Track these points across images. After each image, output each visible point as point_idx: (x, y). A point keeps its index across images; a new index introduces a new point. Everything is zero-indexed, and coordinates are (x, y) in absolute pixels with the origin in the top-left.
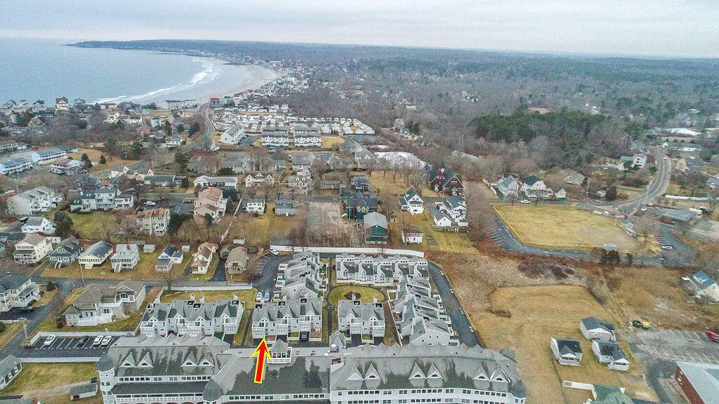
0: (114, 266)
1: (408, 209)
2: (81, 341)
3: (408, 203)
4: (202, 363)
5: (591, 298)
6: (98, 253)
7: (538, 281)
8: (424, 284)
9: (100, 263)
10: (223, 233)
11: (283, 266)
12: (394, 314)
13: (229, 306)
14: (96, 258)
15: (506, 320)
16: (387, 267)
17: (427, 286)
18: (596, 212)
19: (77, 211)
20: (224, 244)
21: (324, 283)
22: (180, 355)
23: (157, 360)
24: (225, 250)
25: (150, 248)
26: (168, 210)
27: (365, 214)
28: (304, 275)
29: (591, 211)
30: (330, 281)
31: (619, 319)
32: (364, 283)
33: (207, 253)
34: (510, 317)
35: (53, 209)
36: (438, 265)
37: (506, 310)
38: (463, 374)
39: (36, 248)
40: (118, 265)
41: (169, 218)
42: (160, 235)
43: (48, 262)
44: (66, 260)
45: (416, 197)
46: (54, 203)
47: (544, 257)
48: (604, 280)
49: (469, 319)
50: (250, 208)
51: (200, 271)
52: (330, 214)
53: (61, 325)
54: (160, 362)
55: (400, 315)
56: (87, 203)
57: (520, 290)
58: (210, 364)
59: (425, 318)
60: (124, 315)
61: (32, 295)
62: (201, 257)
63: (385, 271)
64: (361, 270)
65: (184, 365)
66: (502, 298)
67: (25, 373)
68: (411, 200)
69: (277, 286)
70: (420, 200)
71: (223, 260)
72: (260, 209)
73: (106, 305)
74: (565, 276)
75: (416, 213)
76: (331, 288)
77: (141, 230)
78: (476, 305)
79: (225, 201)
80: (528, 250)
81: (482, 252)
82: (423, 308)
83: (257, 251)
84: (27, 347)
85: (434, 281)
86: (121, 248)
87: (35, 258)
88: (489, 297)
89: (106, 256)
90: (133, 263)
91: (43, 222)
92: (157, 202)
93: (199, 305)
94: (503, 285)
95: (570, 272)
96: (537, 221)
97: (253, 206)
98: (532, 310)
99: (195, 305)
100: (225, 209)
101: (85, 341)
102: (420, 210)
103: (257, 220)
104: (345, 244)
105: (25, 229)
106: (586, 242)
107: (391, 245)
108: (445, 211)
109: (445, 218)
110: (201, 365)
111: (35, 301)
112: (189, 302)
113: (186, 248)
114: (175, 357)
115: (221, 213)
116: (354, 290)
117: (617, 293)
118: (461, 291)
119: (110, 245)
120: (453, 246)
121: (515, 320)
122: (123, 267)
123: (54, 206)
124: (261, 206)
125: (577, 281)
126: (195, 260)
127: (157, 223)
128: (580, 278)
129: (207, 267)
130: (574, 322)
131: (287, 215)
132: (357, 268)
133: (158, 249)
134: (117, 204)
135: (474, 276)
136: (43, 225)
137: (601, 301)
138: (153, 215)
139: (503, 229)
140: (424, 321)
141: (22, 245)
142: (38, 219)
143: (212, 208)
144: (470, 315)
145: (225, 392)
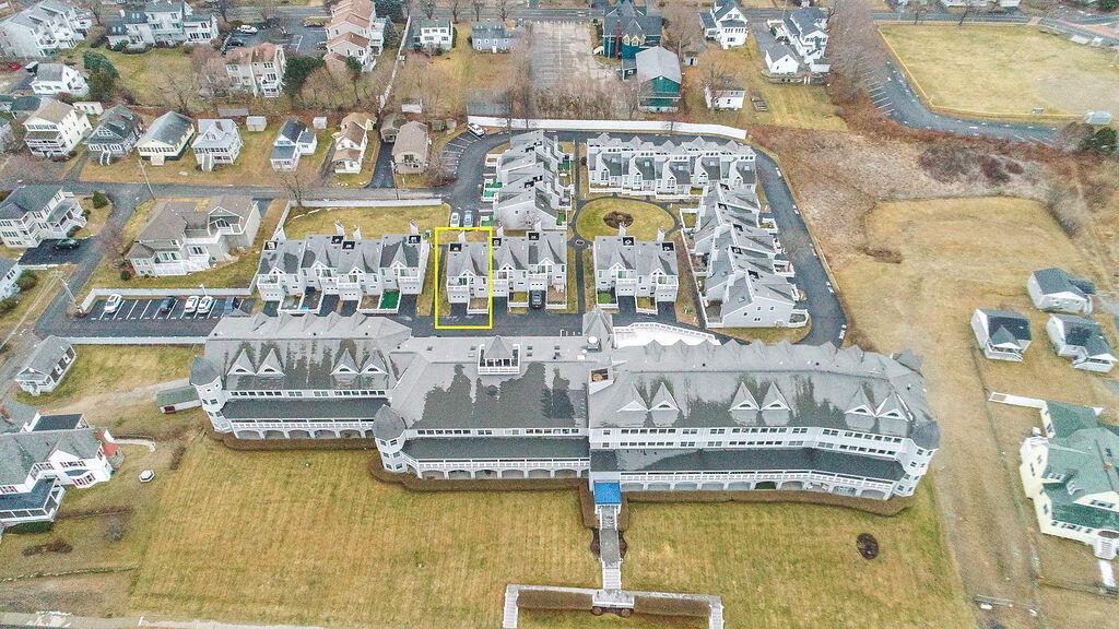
0: (201, 158)
1: (717, 37)
2: (164, 306)
3: (718, 24)
4: (367, 368)
5: (1050, 222)
6: (169, 135)
7: (955, 187)
8: (748, 201)
9: (175, 154)
10: (381, 92)
11: (494, 158)
12: (693, 256)
13: (404, 246)
14: (165, 145)
15: (892, 267)
16: (681, 164)
17: (754, 205)
18: (1076, 38)
19: (121, 48)
20: (387, 113)
21: (567, 193)
22: (327, 354)
23: (290, 363)
24: (388, 126)
25: (257, 122)
26: (279, 48)
27: (638, 49)
28: (532, 184)
29: (1066, 37)
30: (577, 188)
31: (1101, 269)
32: (637, 193)
33: (356, 135)
34: (899, 262)
35: (81, 44)
36: (771, 155)
37: (892, 248)
38: (826, 403)
39: (60, 128)
40: (207, 159)
41: (283, 62)
42: (271, 95)
43: (87, 153)
44: (116, 149)
45: (734, 11)
46: (79, 31)
47: (969, 139)
48: (1079, 186)
49: (826, 266)
50: (426, 38)
51: (349, 170)
52: (574, 48)
53: (127, 276)
54: (295, 365)
55: (705, 259)
56: (135, 32)
57: (921, 207)
58: (380, 371)
59: (751, 273)
60: (229, 257)
61: (71, 217)
62: (347, 143)
63: (676, 173)
64: (633, 169)
65: (337, 372)
66: (887, 224)
67: (81, 364)
68: (725, 18)
69: (484, 199)
70: (742, 18)
71: (387, 146)
72: (445, 39)
73: (196, 241)
74: (1004, 179)
75: (732, 44)
76: (580, 204)
77: (238, 87)
78: (840, 238)
79: (381, 24)
80: (940, 124)
81: (854, 126)
82: (749, 253)
83: (446, 128)
84: (78, 316)
85: (764, 189)
86: (207, 125)
87: (63, 146)
88: (862, 224)
89: (184, 140)
90: (233, 153)
91: (64, 74)
92: (259, 26)
93: (353, 244)
94: (891, 197)
95: (1016, 169)
96: (960, 60)
97: (431, 34)
98: (941, 249)
99: (346, 243)
100: (382, 42)
101: (170, 306)
102: (740, 38)
103: (440, 64)
104: (601, 113)
105: (38, 88)
106: (1051, 106)
107: (685, 113)
108: (787, 40)
109: (787, 56)
110: (365, 371)
111: (77, 229)
112: (334, 238)
113: (320, 122)
114: (319, 358)
115: (375, 49)
116: (622, 208)
117: (1103, 213)
118: (813, 210)
119: (187, 117)
120: (798, 114)
121: (910, 268)
122: (216, 161)
123: (80, 37)
124: (446, 35)
125: (1028, 190)
126: (339, 147)
127: (263, 73)
128: (1034, 182)
129: (360, 160)
130: (1016, 274)
131: (495, 50)
132: (627, 166)
133: (272, 122)
134: (189, 32)
135: (837, 179)
136: (66, 79)
137: (1070, 230)
138: (255, 59)
139: (894, 77)
140: (748, 279)
141: (35, 122)
142: (54, 67)
143: (357, 39)
144: (828, 259)
145: (410, 423)
